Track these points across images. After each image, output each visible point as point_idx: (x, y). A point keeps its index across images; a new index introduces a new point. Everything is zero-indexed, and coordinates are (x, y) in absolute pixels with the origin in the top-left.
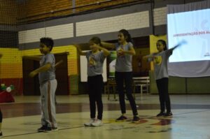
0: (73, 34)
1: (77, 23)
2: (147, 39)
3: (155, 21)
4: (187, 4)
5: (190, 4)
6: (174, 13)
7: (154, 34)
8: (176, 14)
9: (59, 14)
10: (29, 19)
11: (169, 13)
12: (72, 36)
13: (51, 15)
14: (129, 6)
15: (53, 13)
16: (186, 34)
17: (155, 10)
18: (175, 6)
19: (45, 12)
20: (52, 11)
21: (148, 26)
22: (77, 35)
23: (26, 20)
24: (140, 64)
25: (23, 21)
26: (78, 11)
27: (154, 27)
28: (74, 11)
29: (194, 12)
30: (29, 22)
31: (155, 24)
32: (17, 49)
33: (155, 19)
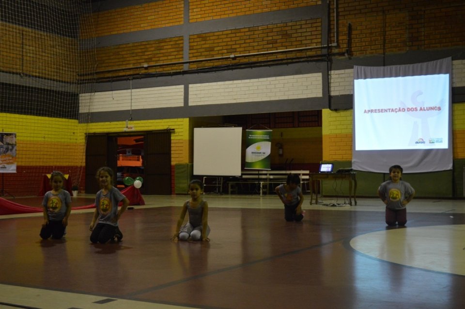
0: (182, 101)
1: (190, 86)
2: (319, 114)
3: (332, 89)
4: (389, 67)
5: (394, 67)
6: (365, 78)
7: (330, 108)
8: (368, 80)
9: (159, 70)
10: (102, 76)
11: (358, 78)
12: (182, 105)
13: (143, 71)
14: (287, 64)
15: (146, 68)
16: (386, 111)
17: (333, 72)
18: (368, 69)
19: (131, 66)
20: (146, 65)
21: (320, 95)
22: (190, 104)
23: (95, 77)
24: (281, 152)
25: (90, 77)
26: (194, 67)
27: (330, 97)
28: (186, 67)
29: (400, 78)
30: (100, 81)
31: (332, 94)
32: (76, 121)
33: (332, 85)
